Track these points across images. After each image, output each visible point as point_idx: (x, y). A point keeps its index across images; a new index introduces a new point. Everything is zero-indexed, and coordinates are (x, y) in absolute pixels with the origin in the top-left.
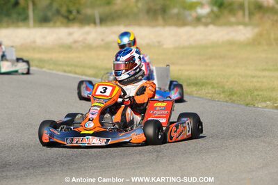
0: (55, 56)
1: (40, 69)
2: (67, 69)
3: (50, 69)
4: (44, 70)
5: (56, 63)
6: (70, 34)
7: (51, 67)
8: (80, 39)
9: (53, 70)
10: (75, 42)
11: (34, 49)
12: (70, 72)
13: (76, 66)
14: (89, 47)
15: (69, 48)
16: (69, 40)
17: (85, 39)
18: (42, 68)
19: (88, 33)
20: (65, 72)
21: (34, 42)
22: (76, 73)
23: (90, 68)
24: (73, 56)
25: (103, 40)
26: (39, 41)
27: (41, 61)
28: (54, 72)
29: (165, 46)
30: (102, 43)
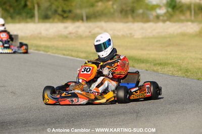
0: (56, 43)
1: (46, 53)
2: (65, 53)
3: (53, 53)
4: (49, 53)
5: (57, 49)
6: (66, 28)
7: (54, 51)
8: (74, 31)
9: (55, 53)
10: (70, 33)
11: (40, 38)
12: (68, 55)
13: (72, 51)
14: (81, 37)
15: (66, 38)
16: (65, 32)
17: (77, 31)
19: (79, 27)
20: (64, 55)
21: (40, 33)
22: (72, 56)
23: (82, 52)
24: (69, 44)
25: (90, 32)
26: (44, 33)
27: (46, 47)
28: (56, 55)
29: (135, 37)
30: (90, 34)
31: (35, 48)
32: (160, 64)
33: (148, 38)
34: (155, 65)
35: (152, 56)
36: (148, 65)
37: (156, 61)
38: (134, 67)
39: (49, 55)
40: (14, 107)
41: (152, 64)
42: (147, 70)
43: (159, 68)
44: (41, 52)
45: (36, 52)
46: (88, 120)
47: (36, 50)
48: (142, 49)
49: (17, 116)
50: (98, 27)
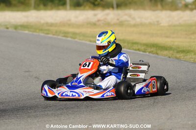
0: (83, 30)
1: (73, 40)
2: (92, 39)
3: (80, 40)
5: (84, 35)
6: (95, 15)
7: (81, 38)
8: (102, 19)
10: (99, 21)
11: (69, 25)
14: (108, 24)
15: (94, 25)
16: (94, 19)
17: (106, 19)
18: (74, 38)
19: (107, 15)
20: (91, 41)
21: (70, 20)
25: (118, 19)
26: (73, 20)
27: (74, 34)
28: (83, 41)
29: (162, 25)
30: (118, 22)
31: (63, 35)
32: (183, 51)
33: (175, 26)
34: (178, 52)
35: (176, 43)
36: (171, 52)
37: (179, 48)
38: (157, 54)
39: (76, 41)
40: (36, 92)
41: (175, 51)
42: (170, 57)
43: (182, 55)
44: (69, 39)
45: (64, 38)
46: (106, 105)
47: (64, 36)
48: (167, 37)
49: (38, 100)
50: (126, 15)
